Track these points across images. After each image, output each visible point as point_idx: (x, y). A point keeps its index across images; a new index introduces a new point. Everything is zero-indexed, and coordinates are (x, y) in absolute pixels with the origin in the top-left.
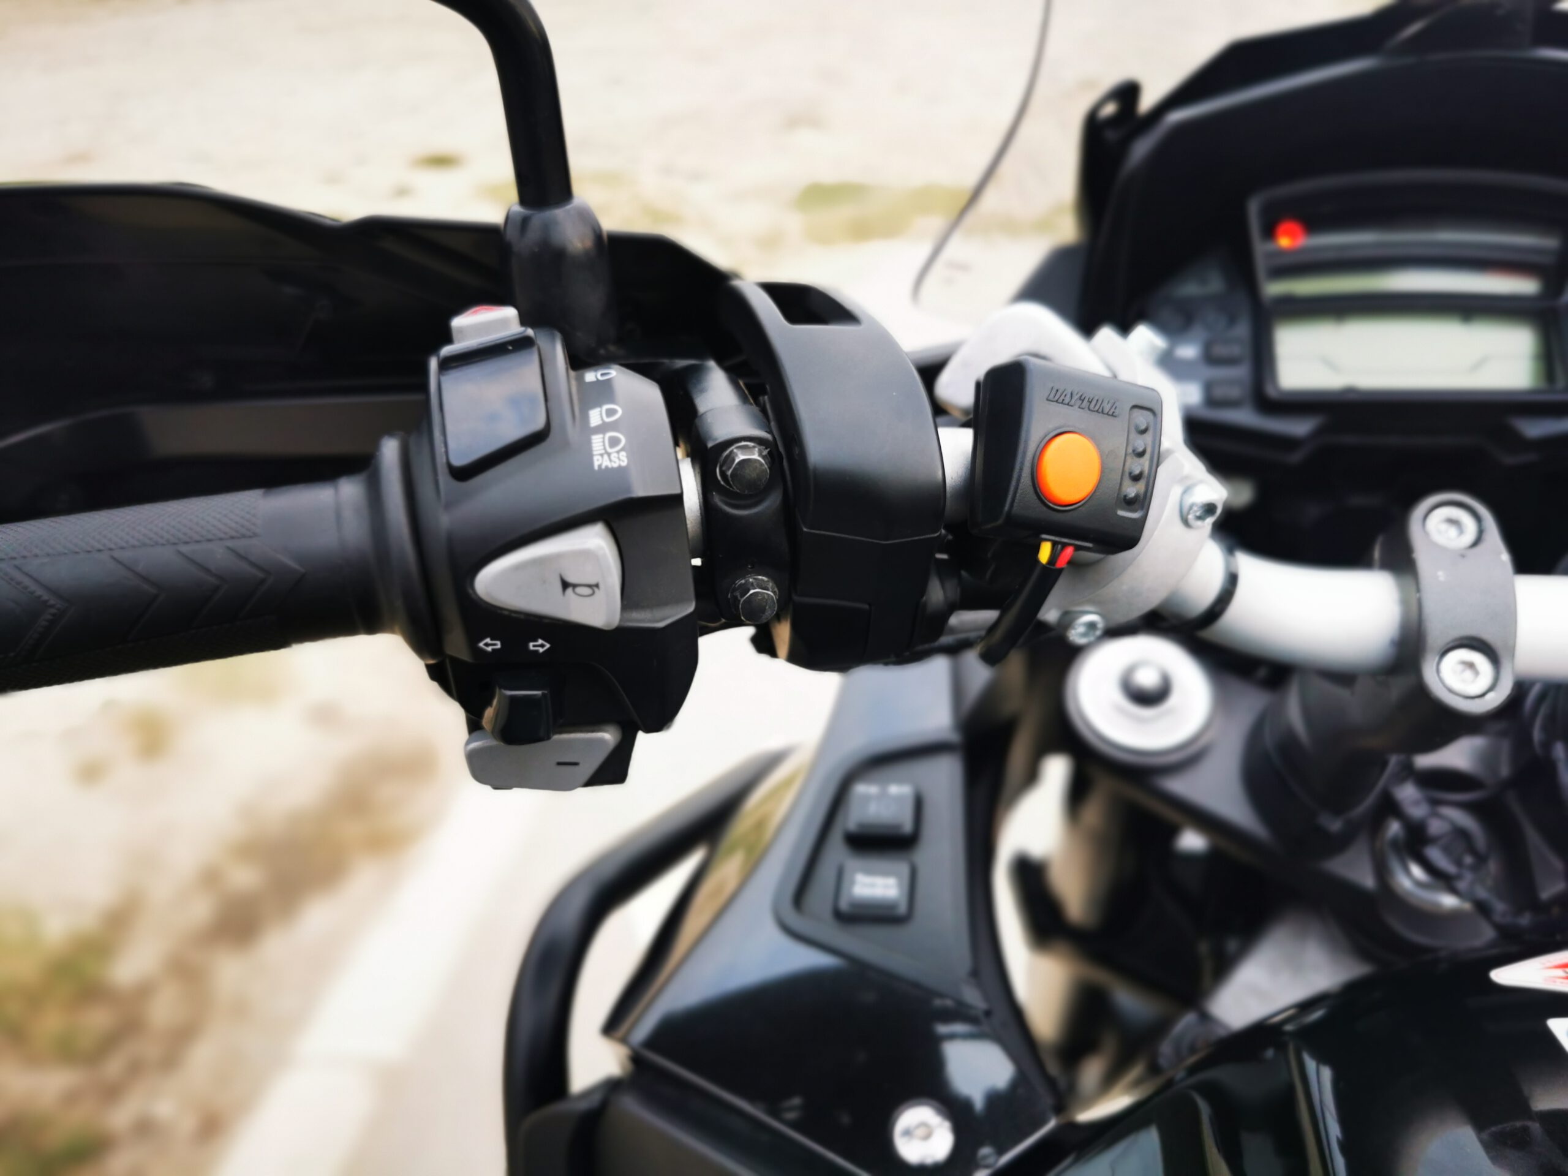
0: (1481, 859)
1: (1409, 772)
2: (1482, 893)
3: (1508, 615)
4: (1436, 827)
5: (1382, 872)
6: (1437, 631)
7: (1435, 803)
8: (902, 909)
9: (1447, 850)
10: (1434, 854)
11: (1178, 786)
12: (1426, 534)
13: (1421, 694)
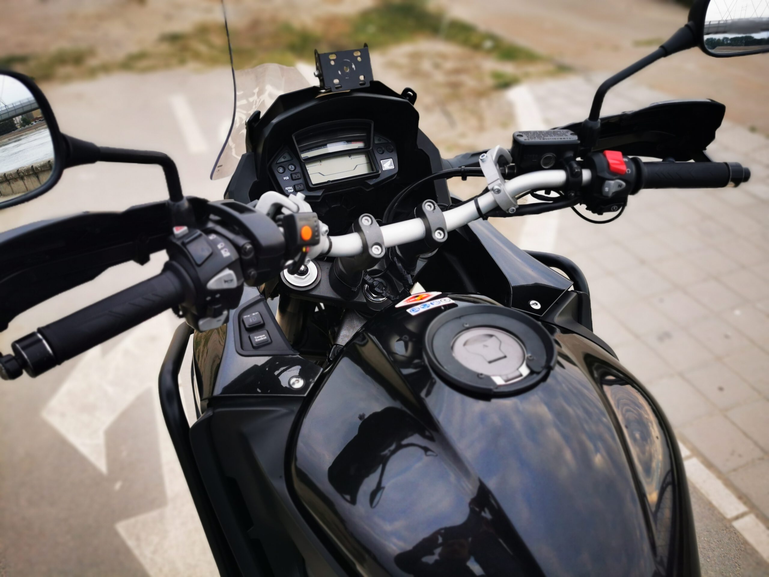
0: (386, 287)
1: (367, 273)
2: (388, 295)
3: (381, 236)
4: (375, 283)
5: (366, 298)
6: (370, 243)
7: (373, 278)
8: (270, 341)
9: (379, 288)
10: (377, 289)
11: (315, 293)
12: (362, 223)
13: (370, 256)
